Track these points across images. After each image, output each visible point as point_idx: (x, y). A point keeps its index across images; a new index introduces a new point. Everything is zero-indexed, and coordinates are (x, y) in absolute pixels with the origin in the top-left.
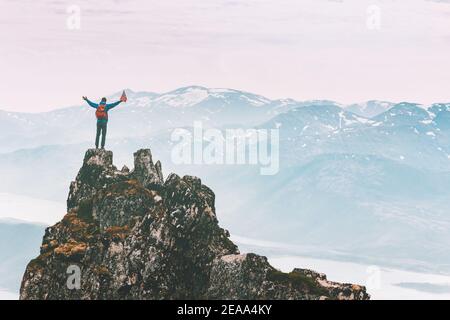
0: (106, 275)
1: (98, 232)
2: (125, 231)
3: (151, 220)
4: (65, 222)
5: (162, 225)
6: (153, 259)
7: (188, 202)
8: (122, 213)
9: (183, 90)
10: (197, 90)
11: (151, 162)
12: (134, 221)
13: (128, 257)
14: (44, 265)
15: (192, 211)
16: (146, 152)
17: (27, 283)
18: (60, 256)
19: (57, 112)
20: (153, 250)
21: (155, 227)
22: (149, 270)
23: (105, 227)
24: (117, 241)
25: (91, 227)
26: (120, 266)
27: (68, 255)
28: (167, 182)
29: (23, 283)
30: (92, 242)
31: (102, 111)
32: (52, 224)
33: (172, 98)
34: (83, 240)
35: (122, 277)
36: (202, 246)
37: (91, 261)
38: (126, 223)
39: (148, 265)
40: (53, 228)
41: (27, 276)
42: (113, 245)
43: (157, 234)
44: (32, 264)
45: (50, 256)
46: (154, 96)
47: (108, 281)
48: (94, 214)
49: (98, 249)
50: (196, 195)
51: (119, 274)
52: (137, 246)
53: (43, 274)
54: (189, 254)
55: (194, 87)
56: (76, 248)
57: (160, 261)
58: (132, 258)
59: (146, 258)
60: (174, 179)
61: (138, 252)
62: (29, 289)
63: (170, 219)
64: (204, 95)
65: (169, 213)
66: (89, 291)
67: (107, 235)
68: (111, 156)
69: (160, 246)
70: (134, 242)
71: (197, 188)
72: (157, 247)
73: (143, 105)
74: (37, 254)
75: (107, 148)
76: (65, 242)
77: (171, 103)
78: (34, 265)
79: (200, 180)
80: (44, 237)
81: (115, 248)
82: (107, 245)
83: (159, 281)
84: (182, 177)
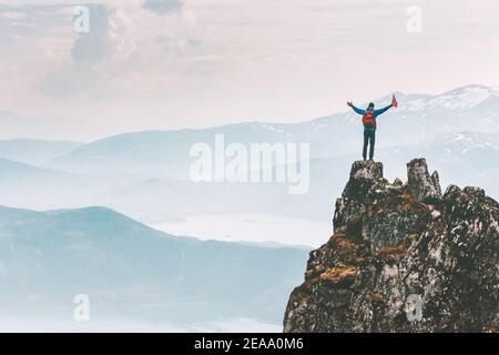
0: (380, 302)
1: (369, 254)
2: (400, 252)
3: (429, 238)
4: (332, 243)
5: (442, 244)
6: (433, 282)
7: (470, 216)
8: (396, 231)
9: (460, 90)
10: (476, 89)
11: (427, 173)
12: (409, 241)
13: (404, 281)
14: (311, 293)
15: (476, 227)
16: (421, 162)
17: (291, 314)
18: (328, 282)
20: (432, 272)
21: (434, 246)
22: (429, 295)
23: (377, 249)
24: (391, 263)
25: (361, 248)
26: (396, 292)
27: (336, 280)
28: (446, 195)
29: (287, 314)
30: (363, 265)
31: (370, 118)
32: (317, 247)
33: (448, 100)
34: (353, 263)
35: (399, 304)
36: (488, 266)
37: (362, 287)
38: (400, 242)
39: (427, 289)
40: (318, 251)
41: (290, 306)
42: (387, 268)
43: (436, 254)
44: (296, 292)
45: (315, 283)
46: (427, 98)
47: (382, 308)
48: (364, 234)
49: (370, 273)
50: (479, 209)
51: (394, 300)
52: (415, 268)
53: (308, 303)
54: (474, 276)
55: (473, 86)
56: (345, 273)
57: (441, 284)
58: (408, 282)
59: (425, 281)
60: (454, 192)
61: (416, 275)
62: (294, 320)
63: (450, 236)
64: (485, 95)
65: (449, 230)
66: (361, 320)
67: (379, 257)
68: (381, 168)
69: (440, 267)
70: (410, 264)
71: (480, 201)
72: (438, 269)
73: (416, 109)
74: (301, 281)
75: (376, 159)
76: (332, 266)
77: (448, 105)
78: (298, 294)
79: (483, 191)
80: (309, 262)
81: (389, 271)
82: (380, 268)
83: (441, 307)
84: (462, 188)
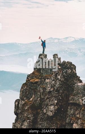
0: (44, 88)
1: (42, 76)
2: (50, 76)
3: (57, 73)
4: (33, 73)
5: (61, 75)
6: (58, 84)
7: (68, 68)
8: (49, 71)
9: (67, 38)
11: (58, 57)
12: (53, 74)
13: (51, 83)
14: (27, 85)
15: (69, 71)
16: (56, 55)
17: (22, 90)
18: (32, 83)
19: (31, 43)
20: (58, 81)
21: (59, 75)
22: (57, 87)
23: (45, 75)
24: (48, 79)
25: (40, 75)
26: (49, 86)
27: (34, 82)
28: (62, 63)
29: (21, 89)
30: (41, 79)
32: (30, 74)
33: (64, 40)
34: (38, 78)
35: (49, 88)
36: (72, 81)
37: (40, 84)
38: (50, 74)
39: (56, 85)
40: (30, 75)
41: (22, 88)
42: (47, 80)
43: (59, 77)
44: (24, 84)
45: (29, 83)
46: (59, 39)
47: (45, 89)
48: (41, 71)
49: (42, 81)
50: (70, 67)
51: (48, 88)
52: (54, 80)
53: (27, 87)
54: (68, 83)
55: (70, 37)
56: (36, 80)
57: (60, 84)
58: (52, 83)
59: (56, 83)
60: (64, 62)
61: (54, 82)
62: (23, 91)
63: (63, 73)
64: (73, 39)
65: (63, 71)
66: (40, 92)
67: (45, 77)
68: (46, 56)
69: (60, 80)
70: (52, 79)
71: (71, 65)
72: (59, 81)
73: (56, 42)
74: (25, 82)
75: (45, 53)
76: (33, 79)
77: (64, 41)
78: (24, 85)
79: (72, 63)
80: (27, 77)
81: (47, 81)
82: (45, 80)
83: (60, 90)
84: (66, 62)
